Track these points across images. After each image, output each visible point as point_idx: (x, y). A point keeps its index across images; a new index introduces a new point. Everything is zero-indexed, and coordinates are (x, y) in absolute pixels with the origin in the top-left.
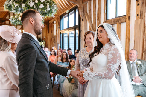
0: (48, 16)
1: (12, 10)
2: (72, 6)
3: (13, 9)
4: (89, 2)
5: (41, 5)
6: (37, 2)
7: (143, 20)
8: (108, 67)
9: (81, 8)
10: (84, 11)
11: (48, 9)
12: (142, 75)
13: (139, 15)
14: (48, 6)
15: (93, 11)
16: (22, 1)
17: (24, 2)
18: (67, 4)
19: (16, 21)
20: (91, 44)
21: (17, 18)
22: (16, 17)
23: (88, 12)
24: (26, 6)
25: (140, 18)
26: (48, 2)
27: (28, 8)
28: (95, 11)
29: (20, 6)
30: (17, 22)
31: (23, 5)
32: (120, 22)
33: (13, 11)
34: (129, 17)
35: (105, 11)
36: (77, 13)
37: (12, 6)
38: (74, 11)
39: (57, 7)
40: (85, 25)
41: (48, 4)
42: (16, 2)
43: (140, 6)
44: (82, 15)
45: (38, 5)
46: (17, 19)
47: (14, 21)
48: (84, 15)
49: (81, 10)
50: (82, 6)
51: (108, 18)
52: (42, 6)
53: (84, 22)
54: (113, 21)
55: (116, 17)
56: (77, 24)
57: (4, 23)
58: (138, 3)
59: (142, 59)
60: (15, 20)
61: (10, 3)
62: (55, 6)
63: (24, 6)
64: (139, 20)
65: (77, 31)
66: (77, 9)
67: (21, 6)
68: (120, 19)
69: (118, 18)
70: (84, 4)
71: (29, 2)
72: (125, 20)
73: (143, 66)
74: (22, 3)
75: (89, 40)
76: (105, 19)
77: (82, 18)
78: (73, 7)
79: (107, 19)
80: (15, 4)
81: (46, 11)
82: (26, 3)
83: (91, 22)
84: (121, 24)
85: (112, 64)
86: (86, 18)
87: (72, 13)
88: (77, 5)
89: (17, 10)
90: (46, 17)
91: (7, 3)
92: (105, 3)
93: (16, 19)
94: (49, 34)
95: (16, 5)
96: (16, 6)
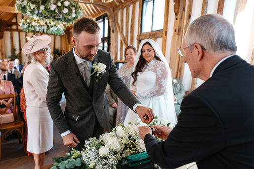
0: (71, 23)
1: (26, 12)
2: (99, 13)
3: (28, 12)
4: (121, 10)
5: (65, 9)
6: (59, 4)
7: (180, 37)
8: (159, 83)
9: (111, 17)
10: (115, 21)
11: (74, 15)
12: (177, 94)
13: (177, 30)
14: (74, 11)
15: (126, 22)
16: (41, 1)
17: (42, 4)
18: (93, 11)
19: (29, 27)
20: (132, 59)
21: (31, 23)
22: (28, 21)
23: (119, 22)
24: (46, 9)
25: (178, 34)
26: (74, 6)
27: (49, 11)
28: (127, 22)
29: (38, 8)
30: (30, 29)
31: (42, 7)
32: (156, 37)
33: (28, 13)
34: (166, 32)
35: (140, 23)
36: (106, 22)
37: (27, 7)
38: (102, 19)
39: (84, 13)
40: (115, 38)
41: (74, 8)
42: (33, 3)
43: (178, 20)
44: (112, 26)
45: (61, 9)
46: (31, 25)
47: (25, 26)
48: (115, 25)
49: (112, 19)
50: (113, 15)
51: (143, 32)
52: (66, 11)
53: (114, 34)
54: (148, 35)
55: (152, 31)
56: (106, 36)
57: (9, 28)
58: (177, 17)
59: (177, 77)
60: (27, 25)
61: (25, 3)
62: (81, 11)
63: (43, 9)
64: (177, 36)
65: (106, 44)
66: (106, 18)
67: (40, 8)
68: (156, 34)
69: (154, 32)
70: (115, 12)
71: (49, 4)
72: (161, 34)
73: (178, 85)
74: (40, 4)
75: (130, 56)
76: (140, 33)
77: (112, 29)
78: (101, 15)
79: (141, 33)
80: (31, 5)
81: (70, 18)
82: (46, 5)
83: (123, 35)
84: (157, 39)
85: (162, 80)
86: (116, 29)
87: (100, 22)
88: (106, 13)
89: (32, 12)
90: (69, 25)
91: (20, 3)
92: (140, 13)
93: (29, 23)
94: (70, 46)
95: (33, 6)
96: (32, 8)
